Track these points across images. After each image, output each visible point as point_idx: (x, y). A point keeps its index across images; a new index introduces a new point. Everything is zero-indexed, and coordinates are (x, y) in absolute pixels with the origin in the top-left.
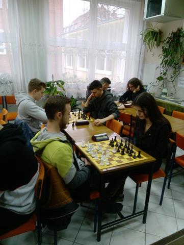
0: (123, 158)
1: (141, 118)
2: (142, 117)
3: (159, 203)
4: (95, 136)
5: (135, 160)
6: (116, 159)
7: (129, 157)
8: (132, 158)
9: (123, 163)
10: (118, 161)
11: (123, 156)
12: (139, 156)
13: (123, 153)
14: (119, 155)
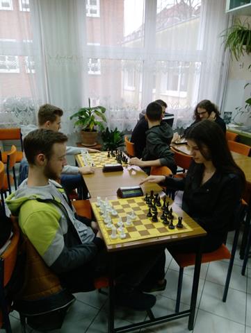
0: (153, 227)
1: (197, 162)
2: (198, 158)
3: (222, 298)
4: (122, 188)
5: (171, 232)
6: (140, 228)
7: (162, 226)
8: (167, 227)
9: (149, 236)
10: (142, 233)
11: (155, 224)
12: (180, 226)
13: (155, 220)
14: (148, 221)
